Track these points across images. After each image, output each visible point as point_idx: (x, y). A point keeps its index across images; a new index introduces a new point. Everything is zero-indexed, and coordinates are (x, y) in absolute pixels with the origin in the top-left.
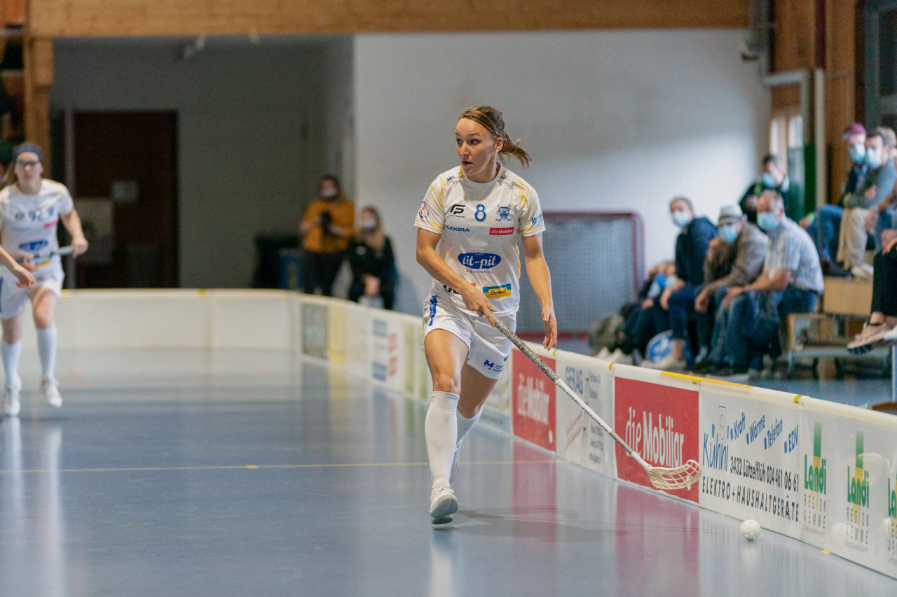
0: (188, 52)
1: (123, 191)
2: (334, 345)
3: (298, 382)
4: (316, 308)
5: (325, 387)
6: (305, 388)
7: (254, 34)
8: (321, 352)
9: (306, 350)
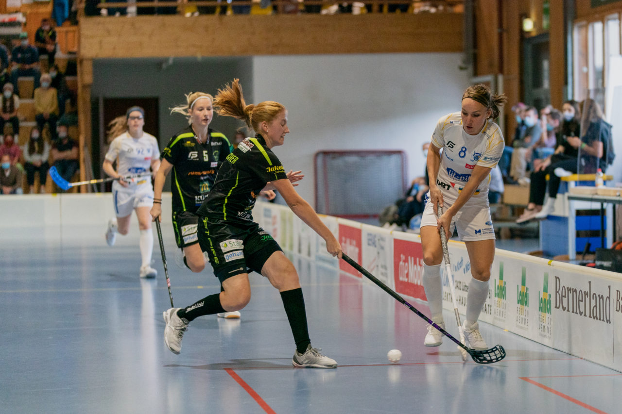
0: (164, 66)
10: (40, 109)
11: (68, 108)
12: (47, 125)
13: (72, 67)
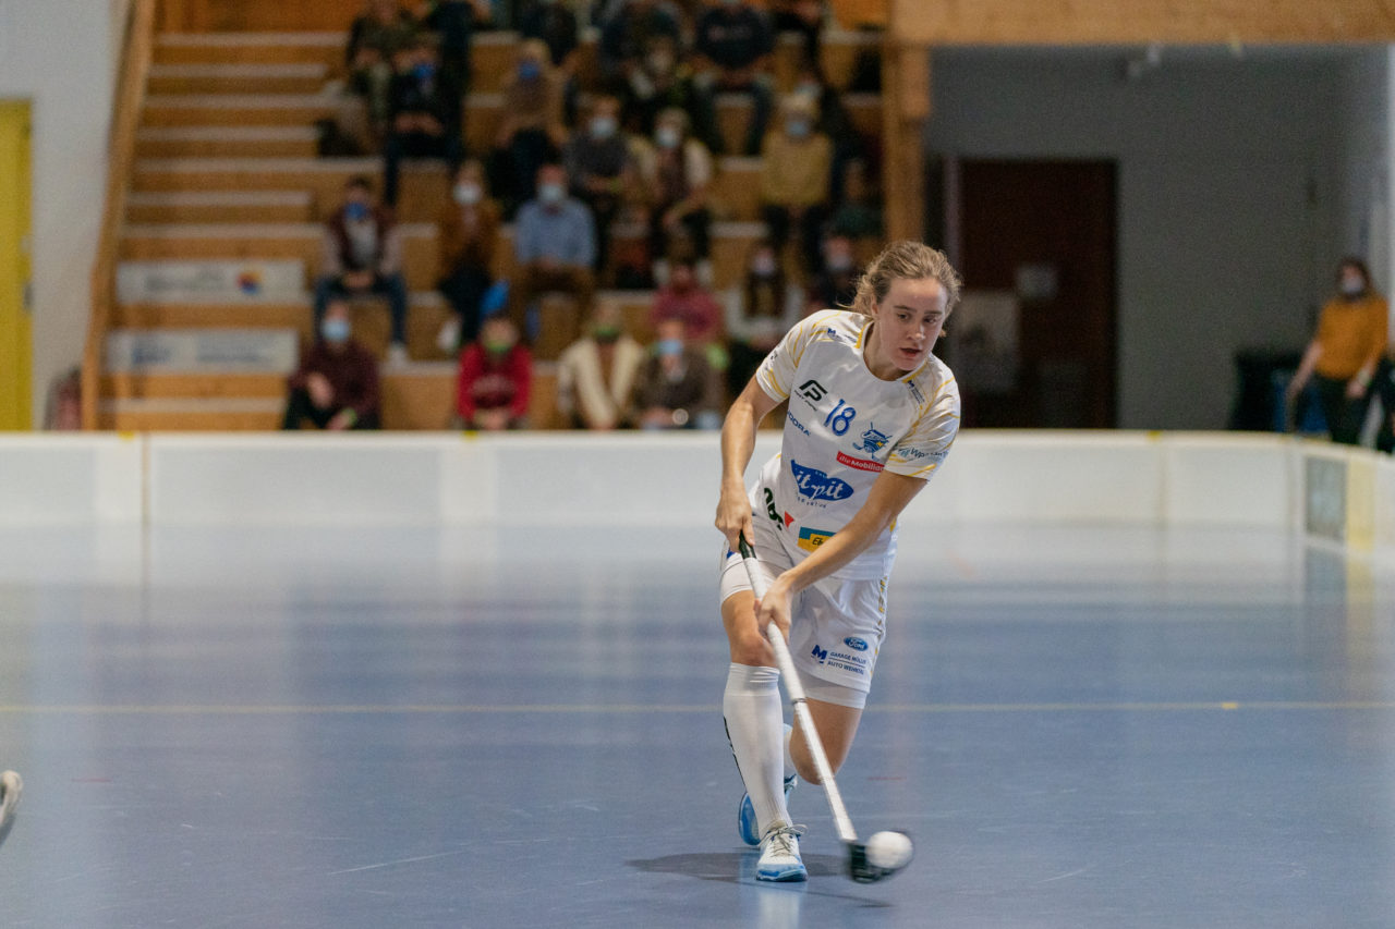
0: (1135, 70)
1: (1034, 281)
2: (1354, 520)
3: (1299, 575)
4: (1325, 464)
5: (1341, 586)
6: (1309, 586)
7: (1235, 43)
8: (1335, 531)
9: (1311, 527)
10: (776, 194)
11: (854, 186)
12: (795, 236)
13: (870, 70)
